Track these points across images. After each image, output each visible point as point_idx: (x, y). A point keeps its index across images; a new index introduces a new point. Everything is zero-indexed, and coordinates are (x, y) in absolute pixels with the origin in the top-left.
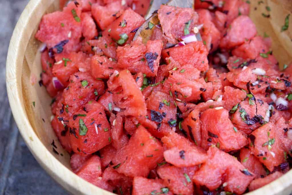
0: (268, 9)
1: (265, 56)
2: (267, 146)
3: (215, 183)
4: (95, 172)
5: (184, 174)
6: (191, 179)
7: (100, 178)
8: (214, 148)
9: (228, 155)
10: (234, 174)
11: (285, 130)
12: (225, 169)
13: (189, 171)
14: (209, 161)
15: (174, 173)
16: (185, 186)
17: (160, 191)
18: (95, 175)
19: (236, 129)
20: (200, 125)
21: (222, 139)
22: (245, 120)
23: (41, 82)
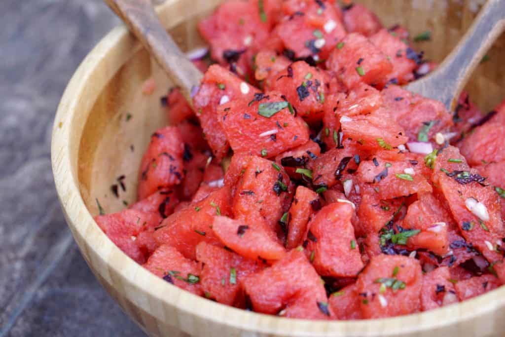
2: (381, 283)
3: (266, 300)
4: (130, 224)
5: (232, 268)
6: (237, 281)
7: (134, 238)
8: (299, 251)
9: (313, 270)
10: (304, 302)
11: (439, 287)
12: (296, 288)
13: (242, 269)
14: (279, 264)
15: (217, 258)
16: (221, 284)
17: (185, 276)
18: (128, 229)
19: (355, 245)
20: (306, 218)
21: (320, 247)
22: (384, 244)
23: (165, 101)
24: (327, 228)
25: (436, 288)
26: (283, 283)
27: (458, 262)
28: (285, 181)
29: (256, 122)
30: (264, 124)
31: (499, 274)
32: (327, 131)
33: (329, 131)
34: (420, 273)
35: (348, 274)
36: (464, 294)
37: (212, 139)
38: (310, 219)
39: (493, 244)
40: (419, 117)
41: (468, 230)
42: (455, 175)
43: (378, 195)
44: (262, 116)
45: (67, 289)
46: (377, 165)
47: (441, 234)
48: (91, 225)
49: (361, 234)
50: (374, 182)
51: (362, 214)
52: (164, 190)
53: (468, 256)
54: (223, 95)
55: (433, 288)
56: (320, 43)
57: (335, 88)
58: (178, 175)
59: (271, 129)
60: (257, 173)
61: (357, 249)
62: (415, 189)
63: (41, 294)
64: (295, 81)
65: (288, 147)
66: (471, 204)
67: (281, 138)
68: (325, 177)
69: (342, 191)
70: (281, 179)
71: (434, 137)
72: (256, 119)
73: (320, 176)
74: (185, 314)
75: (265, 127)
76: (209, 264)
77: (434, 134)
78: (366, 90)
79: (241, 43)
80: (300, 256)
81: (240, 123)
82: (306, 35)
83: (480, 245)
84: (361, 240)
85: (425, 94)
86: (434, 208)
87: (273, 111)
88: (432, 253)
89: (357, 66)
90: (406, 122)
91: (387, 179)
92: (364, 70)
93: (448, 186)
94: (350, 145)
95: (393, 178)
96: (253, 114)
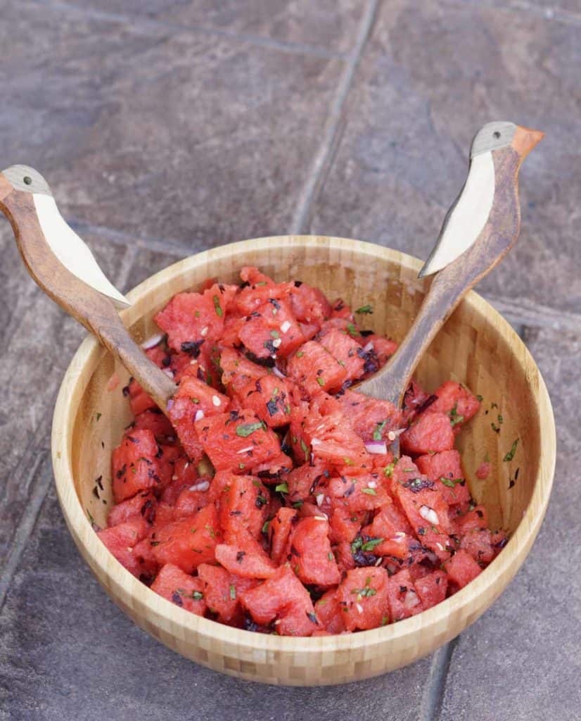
0: (500, 418)
1: (450, 483)
2: (358, 593)
3: (264, 613)
4: (126, 537)
5: (230, 585)
6: (236, 596)
7: (130, 549)
8: (286, 568)
9: (300, 584)
10: (295, 613)
11: (402, 588)
12: (287, 601)
13: (240, 585)
14: (272, 581)
15: (217, 577)
16: (223, 600)
17: (190, 593)
18: (124, 542)
19: (332, 556)
20: (287, 533)
21: (303, 561)
22: (355, 552)
23: (126, 390)
24: (310, 545)
25: (399, 589)
26: (276, 597)
27: (415, 562)
28: (263, 494)
29: (234, 441)
30: (241, 442)
31: (448, 571)
32: (295, 440)
33: (297, 440)
34: (387, 579)
35: (329, 583)
36: (422, 590)
37: (189, 449)
38: (290, 532)
39: (443, 546)
40: (373, 418)
41: (422, 535)
42: (409, 484)
43: (347, 509)
44: (239, 436)
45: (41, 573)
46: (345, 482)
47: (402, 545)
48: (109, 559)
49: (335, 543)
50: (344, 497)
51: (334, 525)
52: (144, 493)
53: (424, 556)
54: (197, 409)
55: (397, 590)
56: (277, 343)
57: (298, 398)
58: (156, 478)
59: (247, 446)
60: (241, 494)
61: (334, 561)
62: (379, 504)
63: (19, 580)
64: (264, 396)
65: (262, 460)
66: (424, 512)
67: (256, 454)
68: (301, 493)
69: (315, 503)
70: (260, 494)
71: (386, 434)
72: (234, 439)
73: (296, 492)
74: (205, 637)
75: (242, 444)
76: (212, 583)
77: (387, 432)
78: (327, 399)
79: (197, 333)
80: (289, 572)
81: (219, 442)
82: (264, 336)
83: (433, 546)
84: (335, 547)
85: (376, 392)
86: (394, 515)
87: (249, 432)
88: (395, 558)
89: (317, 376)
90: (363, 424)
91: (354, 494)
92: (324, 380)
93: (405, 497)
94: (320, 464)
95: (359, 493)
96: (232, 434)
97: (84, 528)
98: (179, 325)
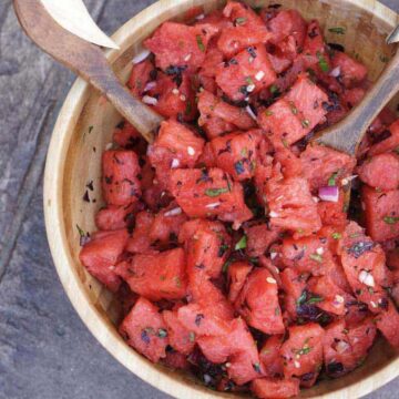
2: (296, 353)
4: (107, 260)
6: (195, 340)
7: (111, 267)
10: (243, 361)
17: (156, 330)
19: (279, 310)
20: (243, 283)
21: (254, 315)
22: (298, 305)
26: (227, 346)
30: (208, 199)
35: (274, 333)
36: (353, 340)
38: (246, 282)
39: (376, 304)
40: (329, 169)
41: (359, 294)
42: (353, 249)
43: (296, 268)
44: (207, 196)
46: (296, 249)
47: (340, 309)
50: (294, 260)
52: (126, 206)
54: (174, 157)
55: (331, 341)
56: (251, 88)
57: (264, 151)
58: (137, 195)
59: (215, 203)
60: (205, 251)
64: (232, 156)
67: (222, 208)
68: (257, 251)
69: (269, 258)
70: (223, 244)
71: (340, 181)
72: (203, 197)
73: (253, 250)
76: (175, 328)
77: (341, 178)
79: (181, 58)
80: (240, 327)
81: (190, 198)
82: (239, 82)
87: (216, 194)
89: (283, 137)
90: (320, 174)
91: (303, 259)
92: (288, 142)
93: (348, 263)
94: (276, 230)
95: (308, 258)
96: (202, 194)
97: (69, 279)
98: (165, 50)
